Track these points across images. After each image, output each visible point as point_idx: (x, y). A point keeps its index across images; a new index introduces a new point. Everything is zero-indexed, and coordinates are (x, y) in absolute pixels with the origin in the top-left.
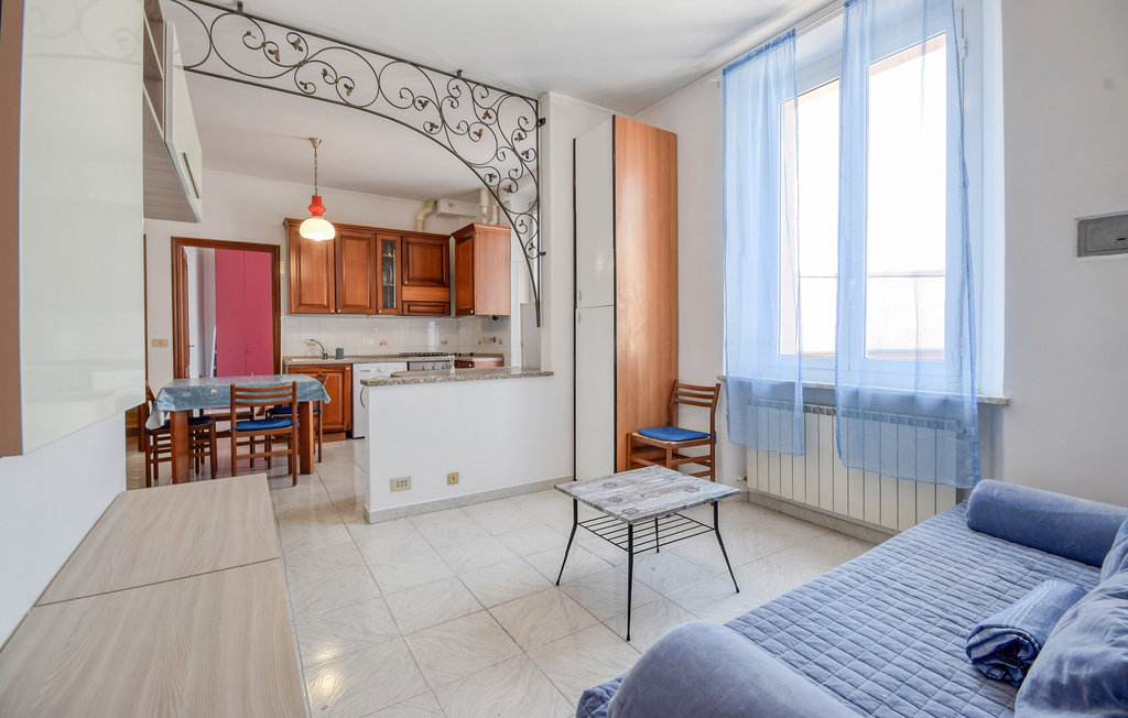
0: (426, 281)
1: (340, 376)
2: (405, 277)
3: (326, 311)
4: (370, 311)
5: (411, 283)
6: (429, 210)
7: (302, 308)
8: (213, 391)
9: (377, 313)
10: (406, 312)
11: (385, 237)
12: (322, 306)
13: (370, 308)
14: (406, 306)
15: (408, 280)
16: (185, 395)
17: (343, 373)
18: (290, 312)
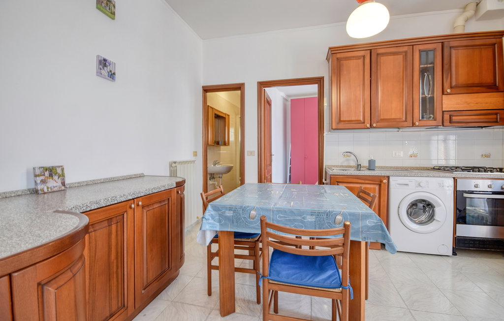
0: (471, 87)
1: (377, 187)
2: (446, 85)
3: (362, 125)
4: (406, 124)
5: (454, 91)
6: (470, 12)
7: (341, 125)
8: (253, 213)
9: (413, 125)
10: (447, 123)
11: (422, 47)
12: (358, 122)
13: (406, 121)
14: (447, 117)
15: (451, 88)
16: (229, 214)
17: (380, 185)
18: (332, 129)
